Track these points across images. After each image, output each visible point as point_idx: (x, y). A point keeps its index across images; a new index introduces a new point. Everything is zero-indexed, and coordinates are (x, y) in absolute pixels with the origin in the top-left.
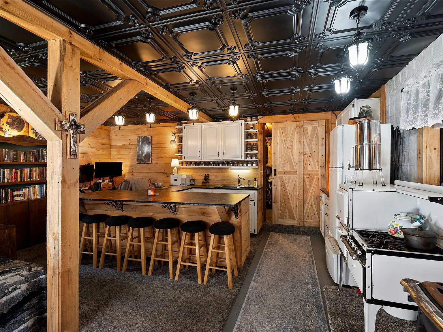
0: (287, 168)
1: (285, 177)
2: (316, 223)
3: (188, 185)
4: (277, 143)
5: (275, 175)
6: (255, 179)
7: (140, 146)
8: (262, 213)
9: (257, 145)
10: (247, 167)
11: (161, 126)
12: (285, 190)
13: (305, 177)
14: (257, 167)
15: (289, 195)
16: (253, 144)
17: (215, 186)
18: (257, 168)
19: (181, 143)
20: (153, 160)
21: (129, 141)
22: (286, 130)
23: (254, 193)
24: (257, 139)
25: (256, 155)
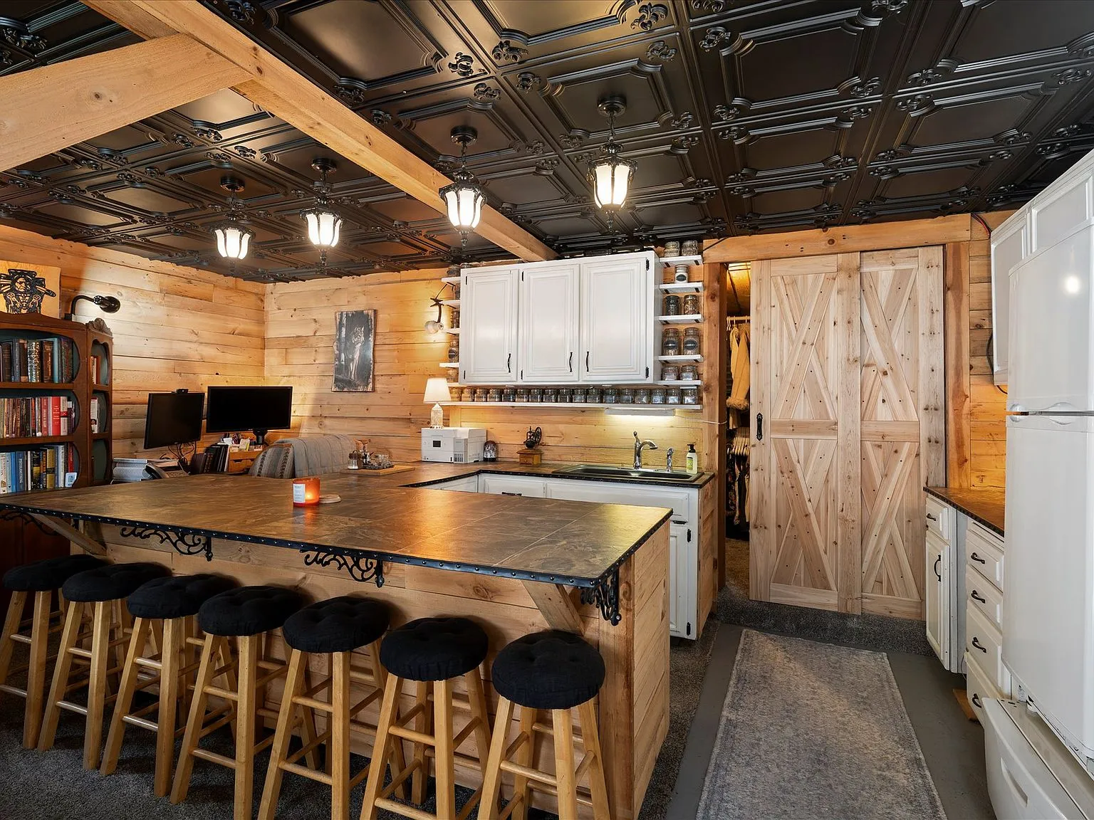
0: (802, 412)
1: (796, 444)
2: (909, 607)
3: (478, 461)
4: (766, 329)
5: (760, 435)
6: (692, 446)
7: (343, 340)
8: (715, 562)
9: (698, 334)
10: (664, 407)
11: (403, 278)
12: (795, 486)
13: (868, 445)
14: (698, 407)
15: (809, 504)
16: (686, 330)
17: (562, 465)
18: (697, 411)
19: (455, 331)
20: (377, 382)
21: (314, 324)
22: (799, 283)
23: (688, 498)
24: (699, 313)
25: (694, 368)
